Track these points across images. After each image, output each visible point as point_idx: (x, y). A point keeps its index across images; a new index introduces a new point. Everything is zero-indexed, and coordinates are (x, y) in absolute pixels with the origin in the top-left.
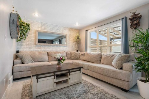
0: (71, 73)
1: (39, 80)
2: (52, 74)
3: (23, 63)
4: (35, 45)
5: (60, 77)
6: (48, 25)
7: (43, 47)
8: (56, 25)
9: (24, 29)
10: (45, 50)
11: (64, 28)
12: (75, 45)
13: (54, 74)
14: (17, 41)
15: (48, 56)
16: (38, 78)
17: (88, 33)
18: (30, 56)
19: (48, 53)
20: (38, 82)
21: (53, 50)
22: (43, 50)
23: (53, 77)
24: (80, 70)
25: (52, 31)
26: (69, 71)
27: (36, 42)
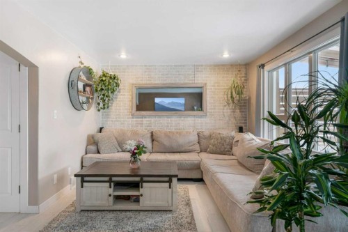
0: (144, 184)
1: (85, 184)
2: (107, 179)
3: (99, 153)
4: (131, 116)
5: (131, 187)
6: (156, 69)
7: (145, 121)
8: (177, 66)
9: (107, 88)
10: (151, 126)
11: (197, 68)
12: (234, 112)
13: (111, 179)
14: (99, 110)
15: (153, 141)
16: (83, 181)
17: (266, 74)
18: (116, 139)
19: (152, 133)
20: (82, 187)
21: (168, 126)
22: (148, 126)
23: (108, 184)
24: (170, 182)
25: (165, 82)
26: (142, 179)
27: (132, 109)
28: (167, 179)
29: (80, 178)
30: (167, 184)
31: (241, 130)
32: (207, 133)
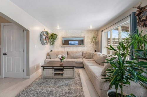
0: (64, 70)
3: (50, 58)
4: (61, 47)
7: (65, 48)
9: (53, 38)
12: (93, 45)
13: (53, 68)
14: (51, 45)
15: (68, 54)
16: (44, 68)
17: (104, 33)
18: (56, 54)
19: (67, 52)
20: (44, 70)
21: (73, 50)
23: (52, 69)
24: (73, 69)
26: (63, 68)
27: (61, 45)
28: (72, 68)
29: (43, 67)
30: (72, 70)
31: (96, 51)
32: (85, 52)
